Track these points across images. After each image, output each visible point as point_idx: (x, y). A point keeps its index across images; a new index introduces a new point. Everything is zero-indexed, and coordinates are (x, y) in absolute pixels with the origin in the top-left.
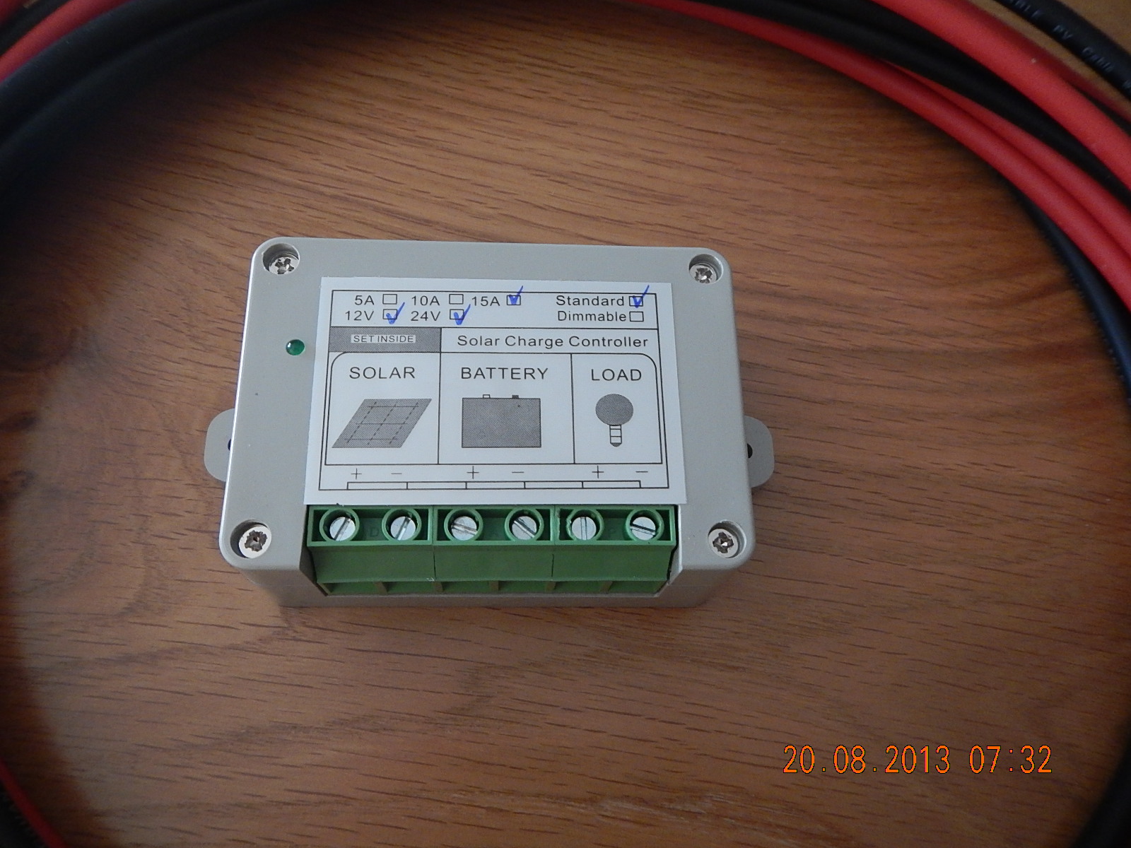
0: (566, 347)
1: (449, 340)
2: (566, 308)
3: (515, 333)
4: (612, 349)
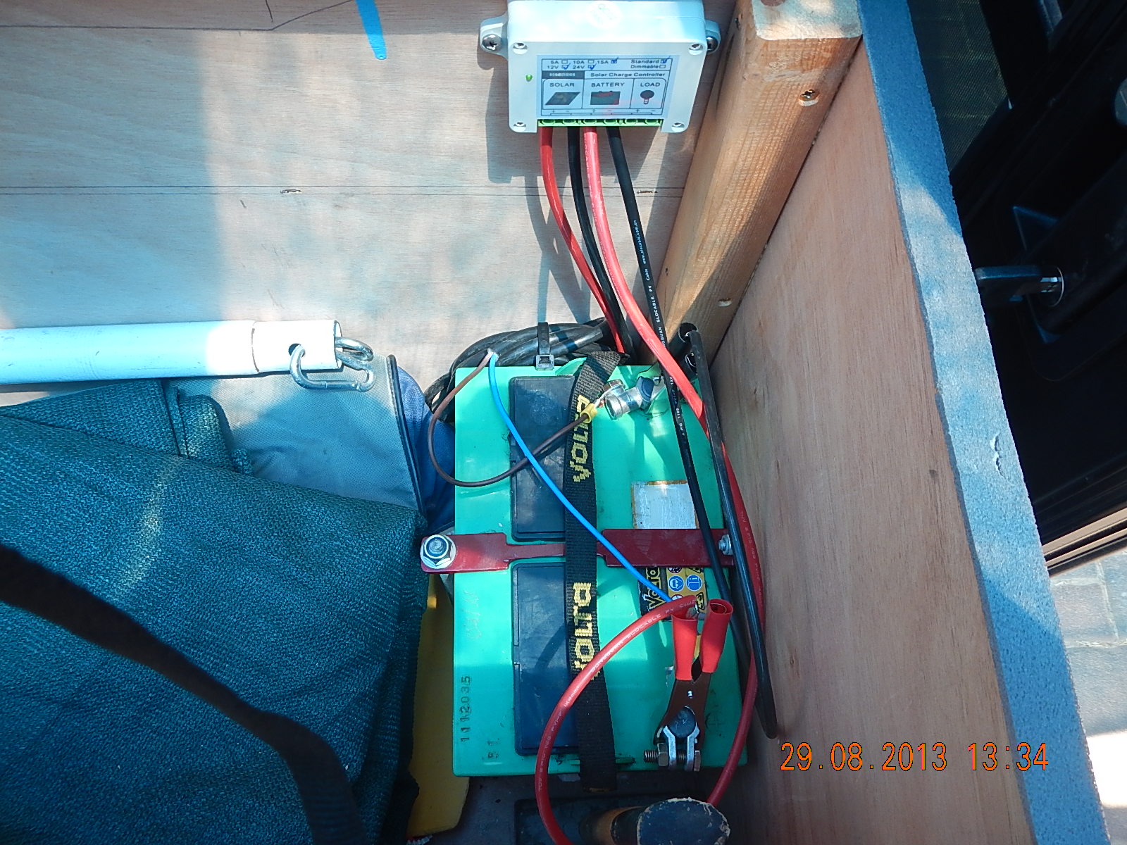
0: (633, 76)
1: (587, 75)
2: (635, 64)
3: (614, 72)
4: (651, 76)
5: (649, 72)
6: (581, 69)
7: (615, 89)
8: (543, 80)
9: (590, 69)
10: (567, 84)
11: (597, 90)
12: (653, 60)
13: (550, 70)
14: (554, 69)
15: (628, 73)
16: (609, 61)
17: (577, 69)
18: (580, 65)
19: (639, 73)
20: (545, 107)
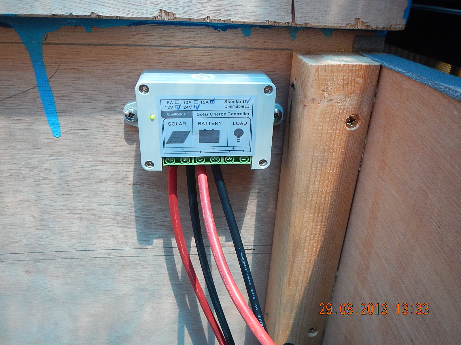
0: (227, 116)
1: (195, 114)
2: (227, 104)
3: (213, 112)
4: (239, 116)
5: (239, 112)
6: (189, 109)
7: (215, 128)
8: (163, 119)
9: (196, 109)
10: (180, 124)
11: (202, 128)
12: (240, 100)
13: (167, 110)
14: (170, 110)
15: (224, 112)
16: (209, 101)
17: (187, 109)
18: (188, 105)
19: (232, 112)
20: (167, 145)
